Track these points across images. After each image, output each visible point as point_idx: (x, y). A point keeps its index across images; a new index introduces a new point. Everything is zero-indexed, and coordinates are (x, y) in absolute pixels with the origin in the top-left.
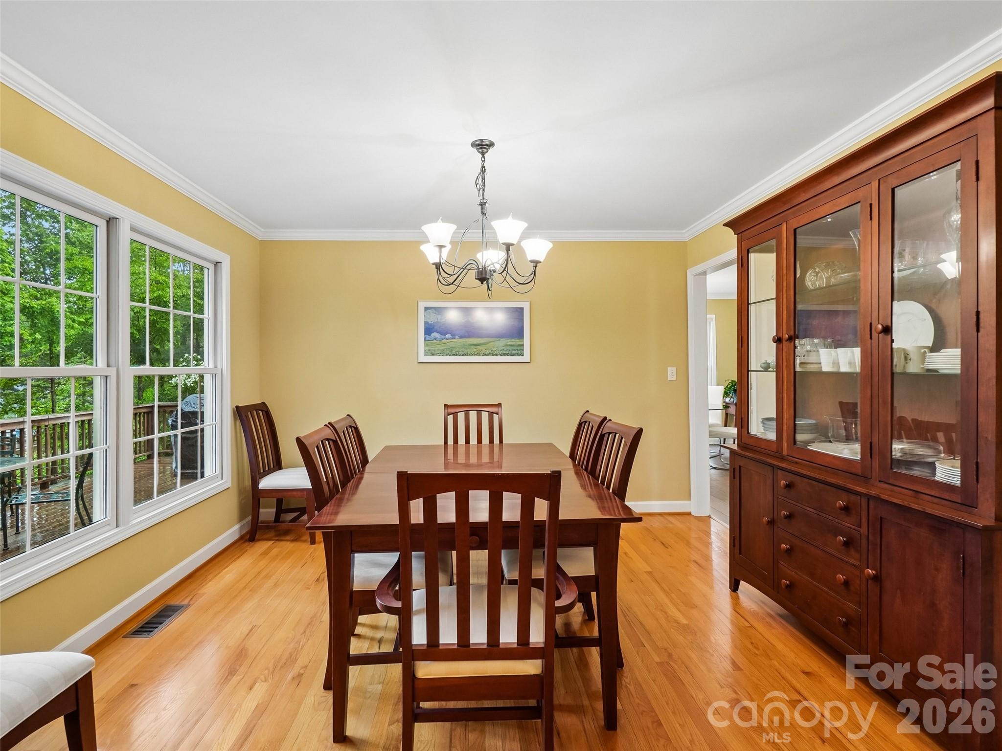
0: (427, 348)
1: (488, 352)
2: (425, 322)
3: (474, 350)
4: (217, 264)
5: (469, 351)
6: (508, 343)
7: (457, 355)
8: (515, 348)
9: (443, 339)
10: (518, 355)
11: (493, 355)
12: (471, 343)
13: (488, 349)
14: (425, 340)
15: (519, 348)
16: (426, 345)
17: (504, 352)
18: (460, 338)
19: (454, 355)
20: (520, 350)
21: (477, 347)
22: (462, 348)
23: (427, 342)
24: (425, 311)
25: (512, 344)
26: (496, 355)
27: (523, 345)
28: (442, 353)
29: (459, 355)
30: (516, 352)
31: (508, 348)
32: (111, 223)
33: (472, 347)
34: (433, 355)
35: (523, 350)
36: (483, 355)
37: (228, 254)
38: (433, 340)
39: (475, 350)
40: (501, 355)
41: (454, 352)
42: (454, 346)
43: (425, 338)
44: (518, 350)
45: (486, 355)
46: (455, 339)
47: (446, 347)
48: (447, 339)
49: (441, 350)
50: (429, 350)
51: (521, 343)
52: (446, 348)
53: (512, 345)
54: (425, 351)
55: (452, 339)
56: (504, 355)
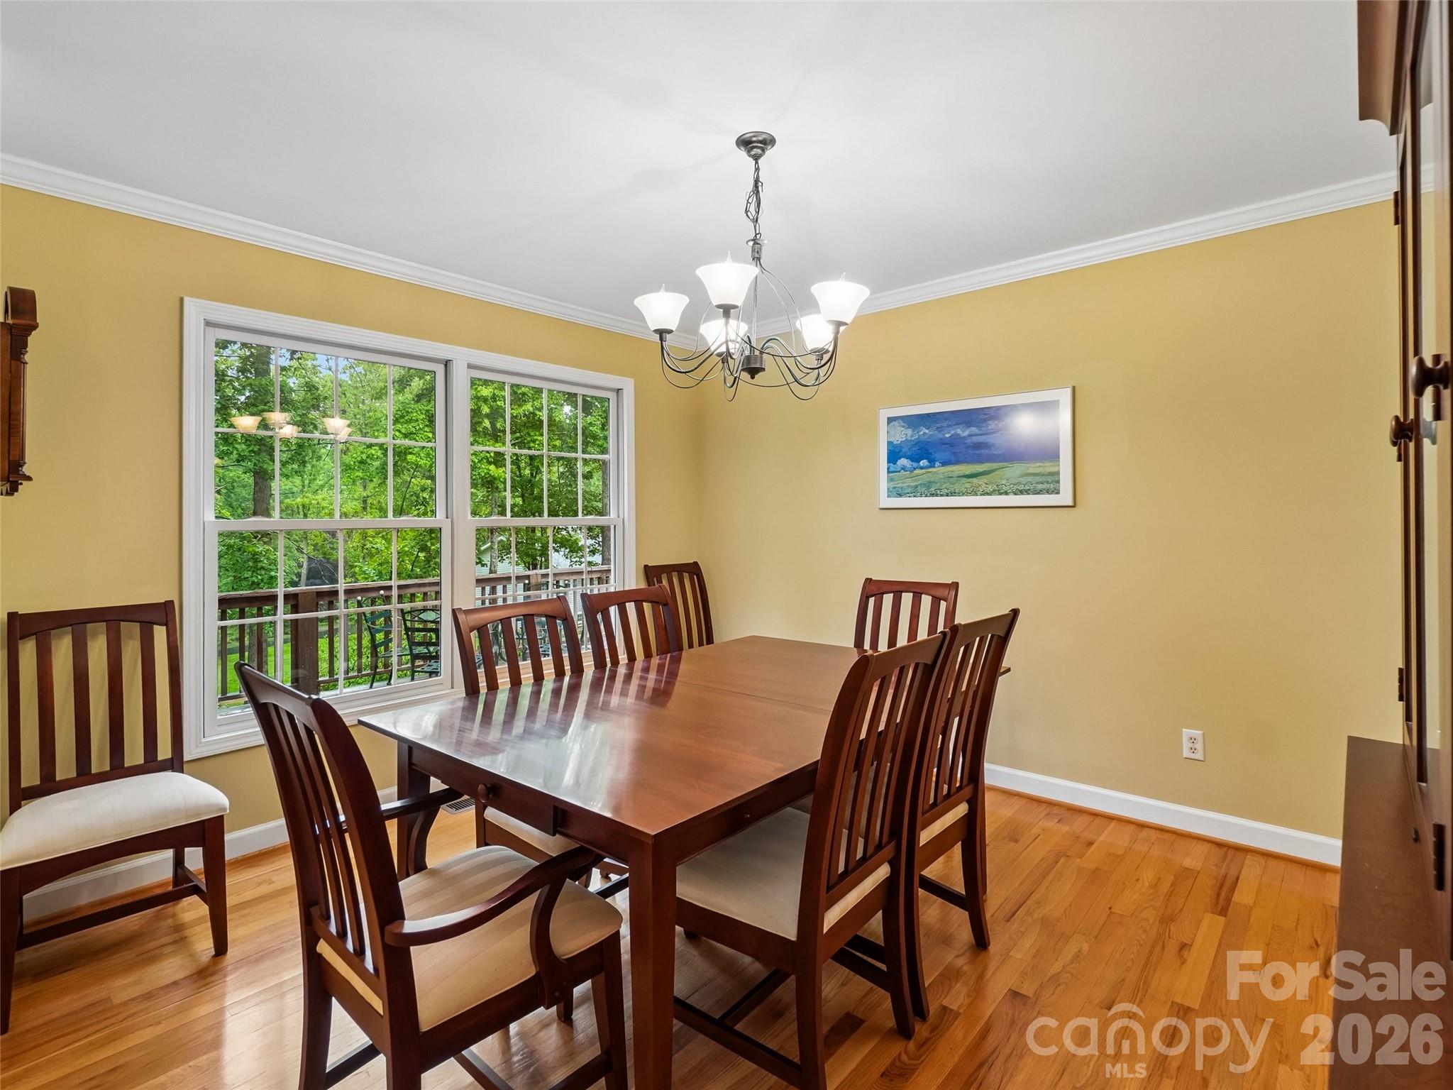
0: (892, 485)
1: (990, 488)
2: (888, 442)
3: (966, 484)
4: (618, 391)
5: (957, 487)
6: (1028, 471)
7: (937, 495)
8: (1044, 479)
9: (915, 469)
10: (1048, 492)
11: (1000, 494)
12: (961, 473)
13: (991, 483)
14: (889, 472)
15: (1050, 479)
16: (890, 480)
17: (1021, 487)
18: (942, 466)
19: (932, 495)
20: (1052, 482)
21: (971, 480)
22: (945, 483)
23: (891, 475)
24: (888, 424)
25: (1037, 472)
26: (1006, 493)
27: (1058, 473)
28: (914, 492)
29: (942, 495)
30: (1045, 486)
31: (1030, 479)
32: (448, 365)
33: (964, 480)
34: (900, 495)
35: (1058, 482)
36: (981, 495)
37: (631, 377)
38: (899, 472)
39: (968, 485)
40: (1015, 494)
41: (932, 489)
42: (932, 480)
43: (888, 469)
44: (1048, 482)
45: (988, 494)
46: (934, 467)
47: (919, 482)
48: (922, 468)
49: (912, 487)
50: (895, 488)
51: (1054, 469)
52: (921, 484)
53: (1035, 475)
54: (888, 489)
55: (930, 467)
56: (1021, 492)
